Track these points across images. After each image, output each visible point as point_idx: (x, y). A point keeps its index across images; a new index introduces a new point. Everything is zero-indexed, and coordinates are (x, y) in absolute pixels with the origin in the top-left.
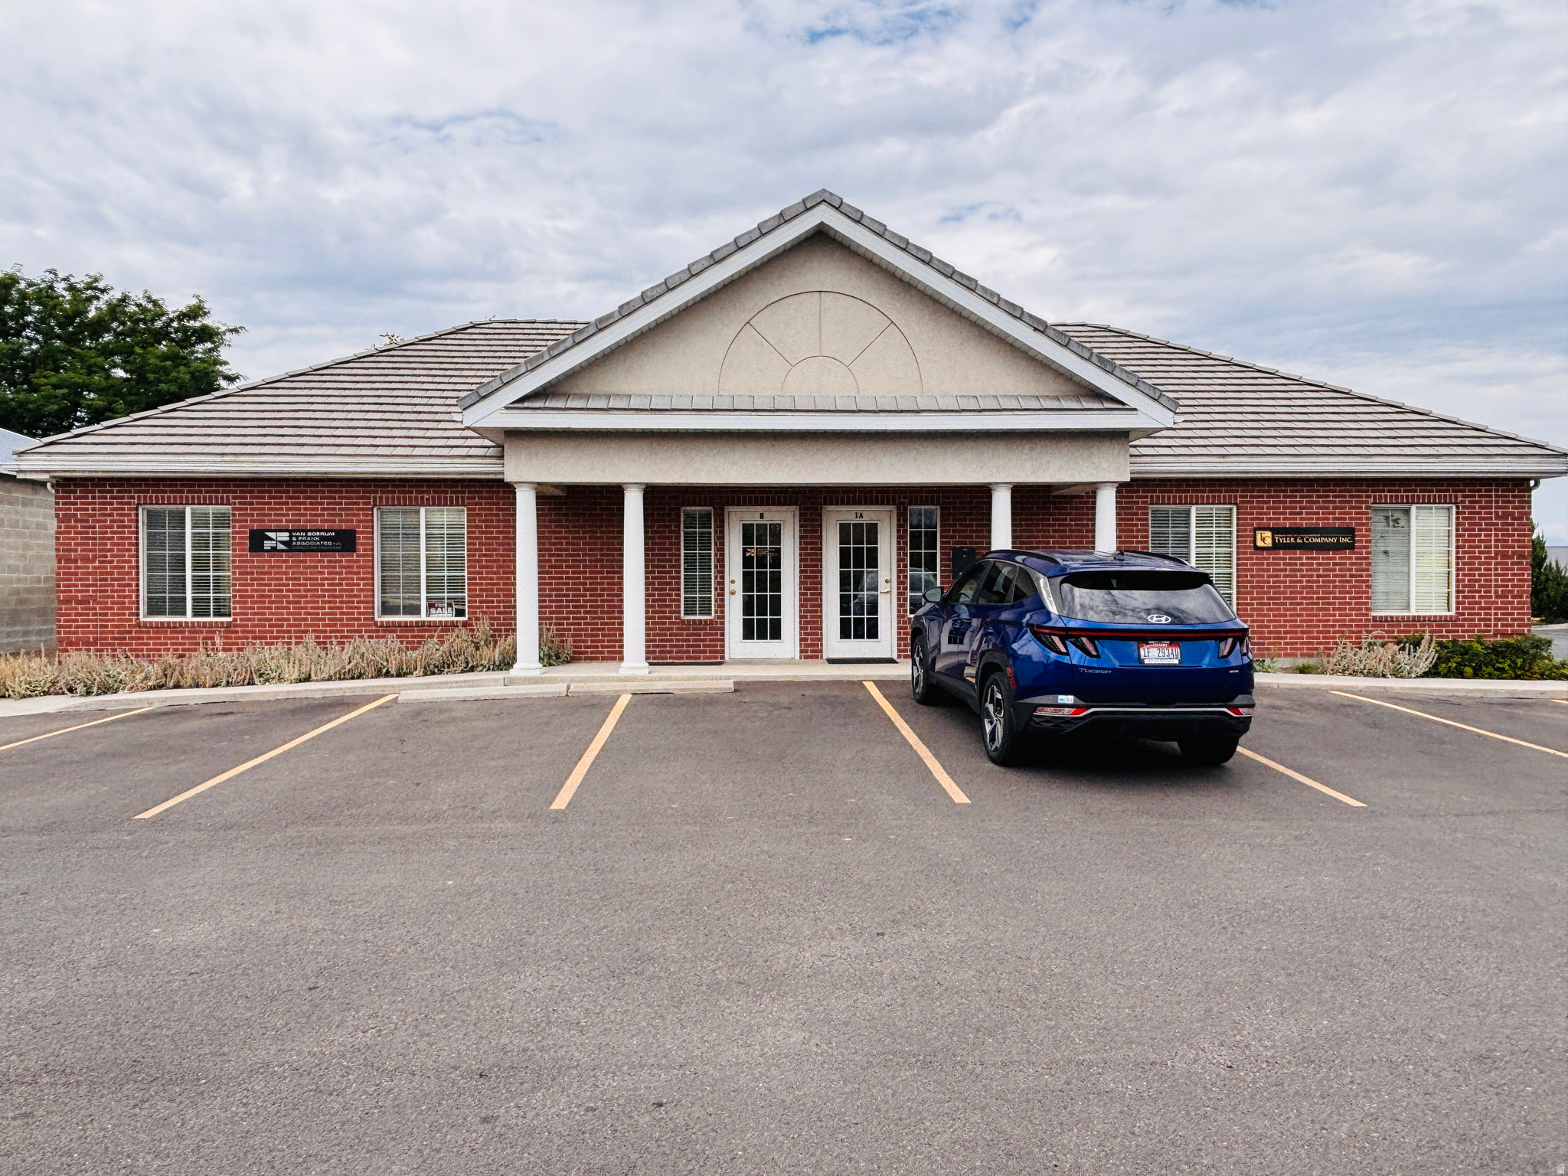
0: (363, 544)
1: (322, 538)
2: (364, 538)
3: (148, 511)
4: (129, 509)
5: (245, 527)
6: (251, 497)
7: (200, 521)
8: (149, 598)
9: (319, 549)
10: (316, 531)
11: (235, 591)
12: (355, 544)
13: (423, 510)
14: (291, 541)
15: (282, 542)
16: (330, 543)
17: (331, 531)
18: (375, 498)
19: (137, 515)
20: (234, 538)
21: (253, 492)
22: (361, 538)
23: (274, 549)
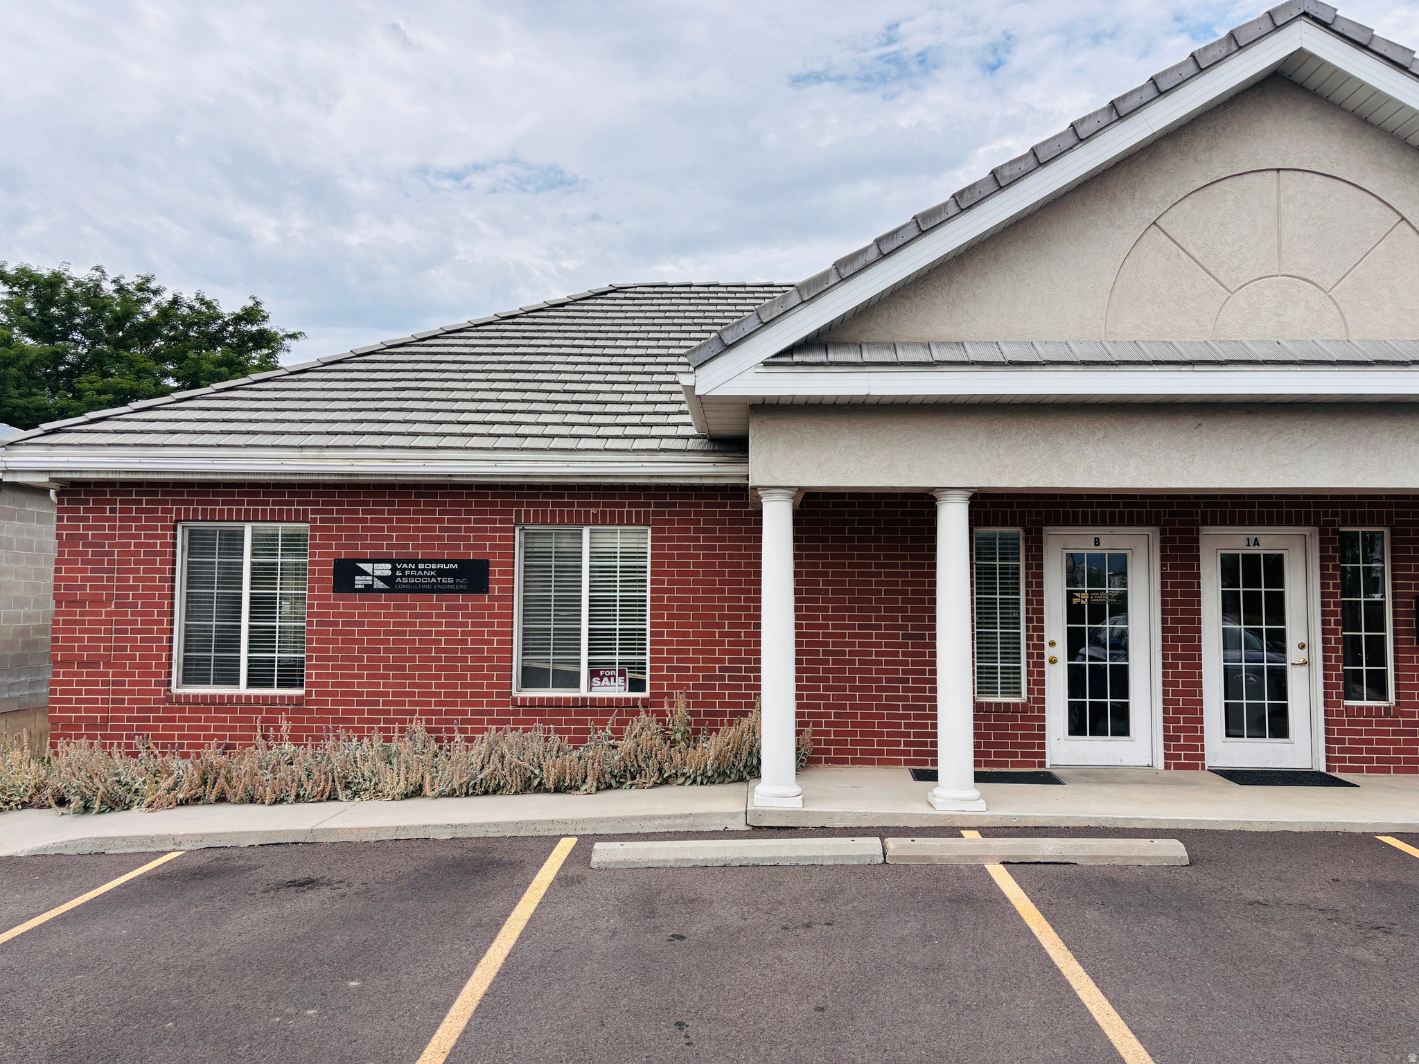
0: (498, 581)
1: (440, 573)
2: (501, 573)
3: (192, 533)
4: (163, 528)
5: (329, 554)
6: (338, 512)
7: (264, 546)
8: (186, 658)
9: (433, 589)
10: (431, 561)
11: (310, 650)
12: (487, 581)
13: (586, 531)
14: (393, 576)
15: (381, 578)
16: (451, 580)
17: (453, 562)
18: (519, 513)
19: (175, 537)
20: (312, 572)
21: (342, 503)
22: (495, 572)
23: (369, 588)
